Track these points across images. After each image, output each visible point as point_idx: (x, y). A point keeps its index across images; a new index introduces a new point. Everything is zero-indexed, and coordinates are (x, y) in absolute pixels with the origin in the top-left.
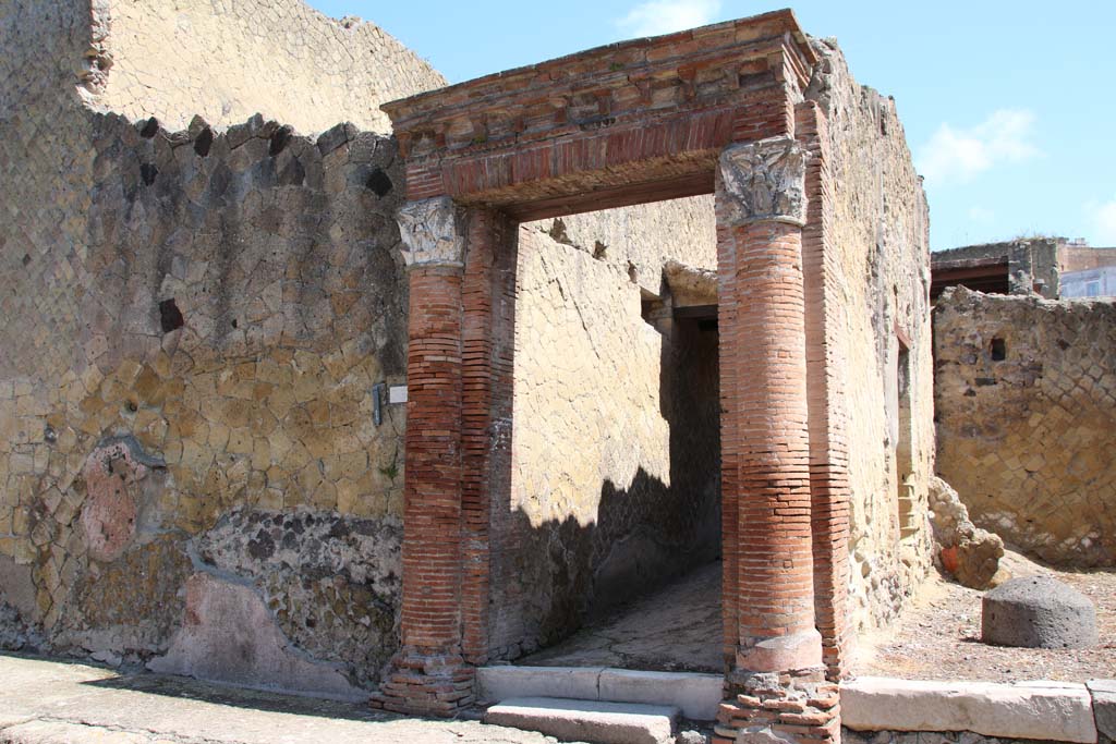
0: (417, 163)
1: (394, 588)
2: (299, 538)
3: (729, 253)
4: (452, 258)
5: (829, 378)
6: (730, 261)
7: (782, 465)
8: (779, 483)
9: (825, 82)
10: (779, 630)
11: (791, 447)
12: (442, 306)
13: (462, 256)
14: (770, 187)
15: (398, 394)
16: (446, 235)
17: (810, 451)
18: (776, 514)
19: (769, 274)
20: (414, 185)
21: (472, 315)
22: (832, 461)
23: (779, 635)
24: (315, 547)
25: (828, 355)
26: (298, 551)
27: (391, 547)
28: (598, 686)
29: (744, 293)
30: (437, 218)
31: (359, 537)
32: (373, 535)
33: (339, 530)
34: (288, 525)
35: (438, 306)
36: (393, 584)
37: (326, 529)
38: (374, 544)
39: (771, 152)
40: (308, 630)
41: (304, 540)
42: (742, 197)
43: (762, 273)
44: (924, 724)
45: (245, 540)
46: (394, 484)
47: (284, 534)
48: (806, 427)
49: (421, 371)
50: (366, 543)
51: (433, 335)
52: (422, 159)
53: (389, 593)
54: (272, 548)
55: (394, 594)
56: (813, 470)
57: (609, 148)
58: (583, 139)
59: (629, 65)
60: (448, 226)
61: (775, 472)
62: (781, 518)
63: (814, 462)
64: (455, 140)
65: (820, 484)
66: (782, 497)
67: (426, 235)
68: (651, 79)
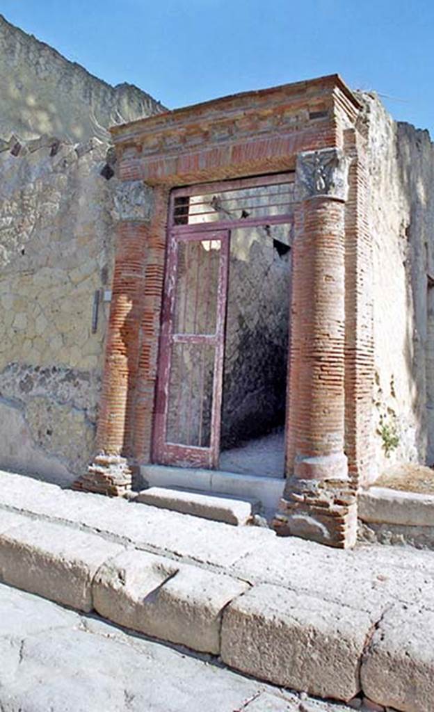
0: (126, 161)
1: (98, 414)
2: (47, 381)
3: (301, 217)
4: (142, 216)
5: (358, 295)
6: (302, 222)
7: (326, 347)
8: (323, 359)
9: (366, 118)
10: (319, 452)
11: (331, 336)
12: (135, 244)
13: (148, 215)
14: (324, 178)
16: (139, 202)
17: (345, 340)
18: (320, 378)
19: (322, 229)
20: (124, 174)
21: (152, 250)
22: (358, 347)
23: (319, 456)
24: (55, 387)
25: (358, 280)
26: (46, 389)
27: (98, 388)
28: (211, 481)
30: (134, 194)
31: (81, 382)
32: (89, 381)
33: (70, 376)
34: (43, 372)
35: (132, 244)
36: (97, 411)
37: (63, 375)
38: (89, 386)
39: (325, 157)
40: (47, 436)
41: (50, 382)
42: (308, 183)
43: (317, 229)
44: (409, 521)
45: (18, 381)
47: (39, 378)
48: (343, 325)
49: (120, 282)
50: (84, 384)
51: (128, 261)
52: (129, 159)
53: (95, 416)
54: (32, 386)
55: (98, 417)
56: (347, 352)
57: (233, 153)
58: (218, 148)
59: (245, 107)
60: (140, 198)
61: (320, 352)
62: (323, 381)
63: (348, 347)
64: (147, 148)
65: (351, 361)
66: (324, 368)
67: (127, 202)
68: (258, 115)
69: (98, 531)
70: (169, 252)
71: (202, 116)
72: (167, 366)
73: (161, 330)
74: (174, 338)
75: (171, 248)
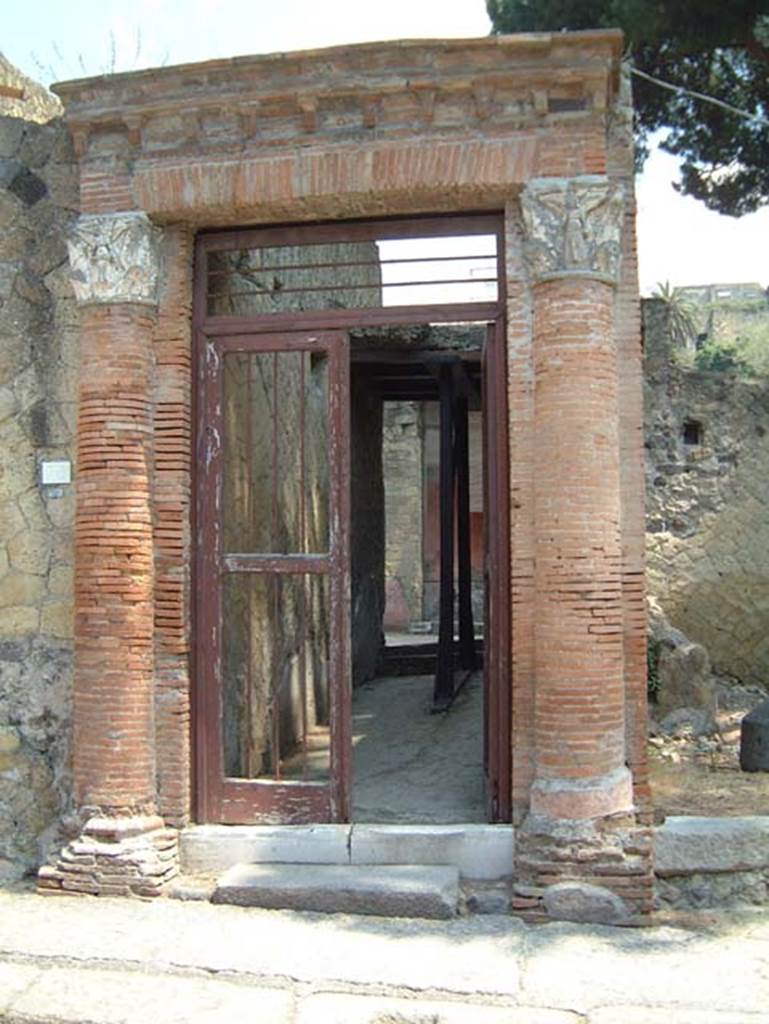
0: (97, 164)
1: (51, 731)
3: (523, 312)
4: (146, 293)
6: (525, 322)
8: (594, 596)
10: (590, 769)
11: (607, 552)
12: (131, 357)
13: (154, 292)
14: (585, 236)
15: (56, 472)
16: (139, 263)
17: (623, 557)
18: (591, 632)
20: (91, 194)
21: (168, 369)
23: (592, 774)
27: (46, 677)
28: (349, 846)
29: (551, 362)
30: (127, 241)
32: (20, 661)
35: (125, 357)
36: (49, 725)
38: (22, 673)
39: (589, 195)
42: (551, 245)
46: (49, 592)
48: (620, 528)
49: (104, 441)
50: (10, 671)
51: (121, 395)
52: (105, 159)
53: (44, 737)
55: (51, 739)
56: (627, 578)
57: (375, 167)
58: (339, 152)
59: (407, 69)
60: (141, 252)
61: (589, 582)
62: (595, 637)
63: (628, 569)
64: (154, 139)
65: (634, 596)
66: (597, 613)
67: (111, 261)
68: (437, 89)
69: (213, 972)
70: (202, 374)
71: (302, 77)
72: (216, 623)
73: (194, 547)
74: (228, 561)
75: (207, 367)
